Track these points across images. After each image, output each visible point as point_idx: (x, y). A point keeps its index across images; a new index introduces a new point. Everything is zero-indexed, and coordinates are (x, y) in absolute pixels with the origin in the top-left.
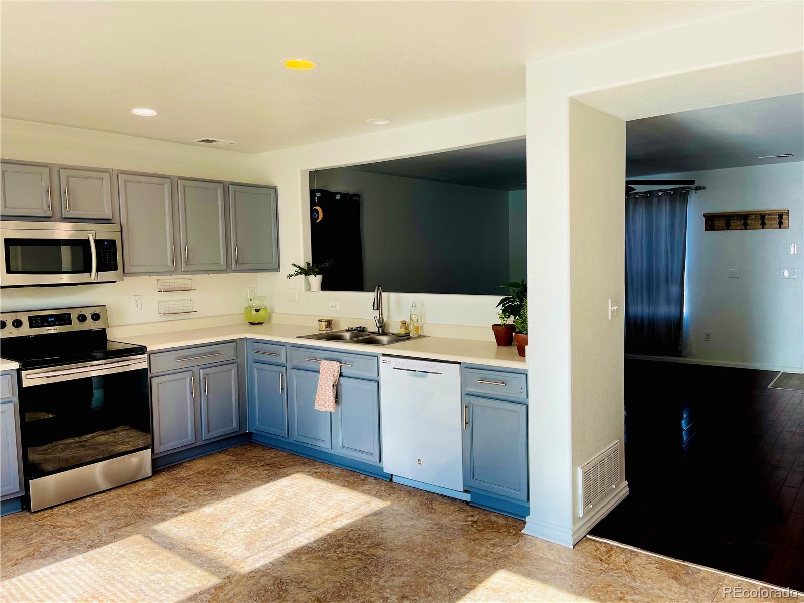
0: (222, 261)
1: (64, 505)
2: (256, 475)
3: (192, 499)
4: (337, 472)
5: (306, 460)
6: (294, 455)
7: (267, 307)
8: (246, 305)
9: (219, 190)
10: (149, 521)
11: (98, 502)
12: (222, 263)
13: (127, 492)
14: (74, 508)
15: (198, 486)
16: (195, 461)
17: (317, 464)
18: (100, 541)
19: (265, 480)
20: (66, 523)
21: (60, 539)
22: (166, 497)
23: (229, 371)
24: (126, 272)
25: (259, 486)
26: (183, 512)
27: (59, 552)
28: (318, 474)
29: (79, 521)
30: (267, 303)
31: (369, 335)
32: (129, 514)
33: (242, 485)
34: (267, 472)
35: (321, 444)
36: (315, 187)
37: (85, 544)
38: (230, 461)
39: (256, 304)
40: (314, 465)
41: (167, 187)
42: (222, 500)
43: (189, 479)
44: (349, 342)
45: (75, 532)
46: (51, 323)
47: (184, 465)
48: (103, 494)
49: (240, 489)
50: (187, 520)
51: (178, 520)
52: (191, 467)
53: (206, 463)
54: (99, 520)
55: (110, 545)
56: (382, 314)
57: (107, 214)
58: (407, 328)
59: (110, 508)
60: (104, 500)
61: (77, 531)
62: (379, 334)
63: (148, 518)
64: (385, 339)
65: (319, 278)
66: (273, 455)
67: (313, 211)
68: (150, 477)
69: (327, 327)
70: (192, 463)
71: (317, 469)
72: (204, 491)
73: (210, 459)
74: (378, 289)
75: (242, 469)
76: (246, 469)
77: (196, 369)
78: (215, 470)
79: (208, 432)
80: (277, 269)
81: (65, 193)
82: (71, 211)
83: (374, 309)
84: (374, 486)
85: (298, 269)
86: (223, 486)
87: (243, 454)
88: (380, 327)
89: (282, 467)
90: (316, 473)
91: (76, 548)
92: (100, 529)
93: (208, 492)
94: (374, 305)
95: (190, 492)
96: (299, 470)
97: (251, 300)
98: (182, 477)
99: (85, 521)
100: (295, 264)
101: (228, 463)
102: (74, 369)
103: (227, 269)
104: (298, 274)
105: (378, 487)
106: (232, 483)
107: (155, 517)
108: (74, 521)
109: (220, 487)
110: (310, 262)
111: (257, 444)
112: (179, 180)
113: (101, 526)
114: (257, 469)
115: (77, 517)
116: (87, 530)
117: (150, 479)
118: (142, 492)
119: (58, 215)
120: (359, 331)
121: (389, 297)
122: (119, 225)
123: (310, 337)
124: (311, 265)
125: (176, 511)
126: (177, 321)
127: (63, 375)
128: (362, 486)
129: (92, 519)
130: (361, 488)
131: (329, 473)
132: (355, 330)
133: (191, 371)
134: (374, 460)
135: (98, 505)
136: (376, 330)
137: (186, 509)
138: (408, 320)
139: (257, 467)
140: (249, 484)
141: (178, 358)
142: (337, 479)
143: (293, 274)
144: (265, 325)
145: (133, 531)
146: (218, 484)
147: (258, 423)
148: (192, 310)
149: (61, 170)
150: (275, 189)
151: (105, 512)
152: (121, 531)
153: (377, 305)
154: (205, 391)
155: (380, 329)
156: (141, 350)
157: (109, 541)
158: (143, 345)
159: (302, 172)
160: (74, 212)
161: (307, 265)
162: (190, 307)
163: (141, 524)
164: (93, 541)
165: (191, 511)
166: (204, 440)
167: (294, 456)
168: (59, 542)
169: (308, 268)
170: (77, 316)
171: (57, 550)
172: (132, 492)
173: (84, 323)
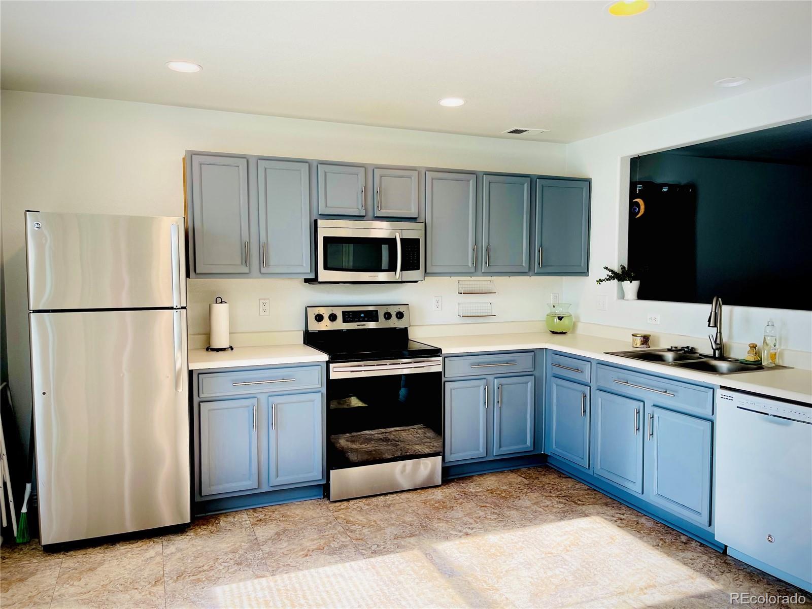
0: (525, 263)
1: (359, 500)
2: (549, 507)
3: (478, 520)
4: (649, 524)
5: (609, 500)
6: (595, 490)
7: (571, 316)
8: (548, 312)
9: (526, 185)
10: (433, 536)
11: (389, 502)
12: (524, 264)
13: (416, 497)
14: (367, 505)
15: (486, 507)
16: (485, 477)
17: (624, 508)
18: (384, 548)
19: (558, 515)
20: (358, 519)
21: (349, 537)
22: (453, 511)
23: (526, 383)
24: (428, 271)
25: (551, 521)
26: (467, 534)
27: (346, 550)
28: (624, 522)
29: (370, 521)
30: (571, 311)
31: (701, 358)
32: (415, 523)
33: (532, 516)
34: (562, 505)
35: (630, 486)
36: (637, 178)
37: (370, 548)
38: (521, 483)
39: (559, 311)
40: (620, 508)
41: (472, 183)
42: (509, 529)
43: (477, 496)
44: (672, 365)
45: (364, 531)
46: (361, 319)
47: (474, 478)
48: (395, 495)
49: (530, 520)
50: (470, 545)
51: (461, 543)
52: (480, 482)
53: (496, 480)
54: (387, 523)
55: (392, 556)
56: (720, 333)
57: (413, 213)
58: (758, 353)
59: (399, 512)
60: (394, 501)
61: (365, 531)
62: (714, 357)
63: (433, 532)
64: (723, 365)
65: (635, 284)
66: (569, 486)
67: (633, 206)
68: (440, 486)
69: (643, 344)
70: (482, 478)
71: (623, 514)
72: (491, 513)
73: (501, 476)
74: (717, 300)
75: (534, 496)
76: (538, 497)
77: (490, 378)
78: (505, 491)
79: (500, 447)
80: (585, 272)
81: (378, 192)
82: (382, 211)
83: (709, 326)
84: (701, 555)
85: (610, 274)
86: (512, 512)
87: (536, 478)
88: (717, 349)
89: (579, 502)
90: (621, 519)
91: (360, 550)
92: (386, 534)
93: (495, 516)
94: (709, 321)
95: (477, 512)
96: (601, 511)
97: (554, 306)
98: (471, 492)
99: (375, 521)
100: (607, 268)
101: (519, 486)
102: (374, 365)
103: (529, 271)
104: (610, 278)
105: (705, 558)
106: (522, 511)
107: (439, 533)
108: (364, 518)
109: (508, 513)
110: (626, 265)
111: (553, 469)
112: (484, 176)
113: (388, 530)
114: (551, 500)
115: (368, 516)
116: (375, 532)
117: (440, 488)
118: (430, 500)
119: (370, 214)
120: (685, 352)
121: (731, 312)
122: (424, 224)
123: (621, 355)
124: (627, 269)
125: (460, 531)
126: (476, 325)
127: (365, 371)
128: (683, 550)
129: (381, 520)
130: (681, 554)
131: (638, 523)
132: (680, 350)
133: (485, 379)
134: (702, 521)
135: (389, 506)
136: (711, 353)
137: (470, 531)
138: (759, 344)
139: (551, 496)
140: (541, 517)
141: (472, 365)
142: (649, 534)
143: (604, 278)
144: (569, 335)
145: (416, 544)
146: (506, 509)
147: (554, 447)
148: (491, 315)
149: (375, 170)
150: (589, 181)
151: (393, 515)
152: (405, 541)
153: (715, 321)
154: (498, 402)
155: (717, 352)
156: (436, 352)
157: (392, 550)
158: (439, 347)
159: (622, 159)
160: (385, 211)
161: (622, 269)
162: (489, 311)
163: (424, 537)
164: (378, 545)
165: (476, 535)
166: (496, 456)
167: (595, 492)
168: (347, 540)
169: (622, 272)
170: (383, 314)
171: (345, 548)
172: (421, 499)
173: (389, 321)
